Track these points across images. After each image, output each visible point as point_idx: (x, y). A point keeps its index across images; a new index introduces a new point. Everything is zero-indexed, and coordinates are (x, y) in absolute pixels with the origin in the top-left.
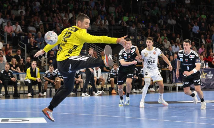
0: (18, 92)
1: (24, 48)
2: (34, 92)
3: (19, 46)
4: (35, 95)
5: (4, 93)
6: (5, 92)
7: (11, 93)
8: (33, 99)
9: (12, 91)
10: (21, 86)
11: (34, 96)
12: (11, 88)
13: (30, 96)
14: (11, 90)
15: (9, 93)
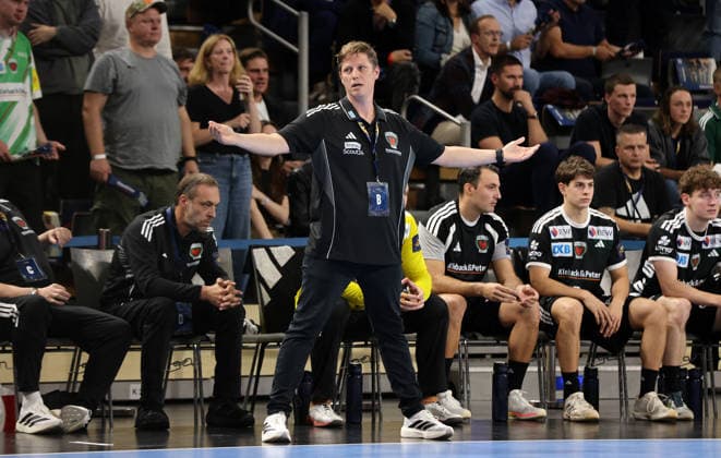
0: (245, 382)
1: (296, 41)
2: (367, 387)
3: (253, 27)
4: (374, 410)
5: (138, 397)
6: (138, 387)
7: (187, 392)
8: (354, 447)
9: (198, 380)
10: (265, 344)
11: (366, 419)
12: (189, 354)
13: (332, 426)
14: (188, 372)
15: (168, 395)
